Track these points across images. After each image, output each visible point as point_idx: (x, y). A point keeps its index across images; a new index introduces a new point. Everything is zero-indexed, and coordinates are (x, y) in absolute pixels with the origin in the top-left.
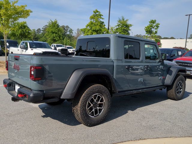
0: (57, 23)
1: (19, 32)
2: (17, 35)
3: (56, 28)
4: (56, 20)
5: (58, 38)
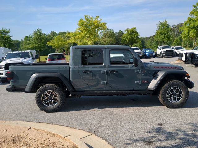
0: (167, 24)
1: (129, 38)
2: (127, 41)
3: (166, 29)
4: (165, 20)
5: (167, 39)
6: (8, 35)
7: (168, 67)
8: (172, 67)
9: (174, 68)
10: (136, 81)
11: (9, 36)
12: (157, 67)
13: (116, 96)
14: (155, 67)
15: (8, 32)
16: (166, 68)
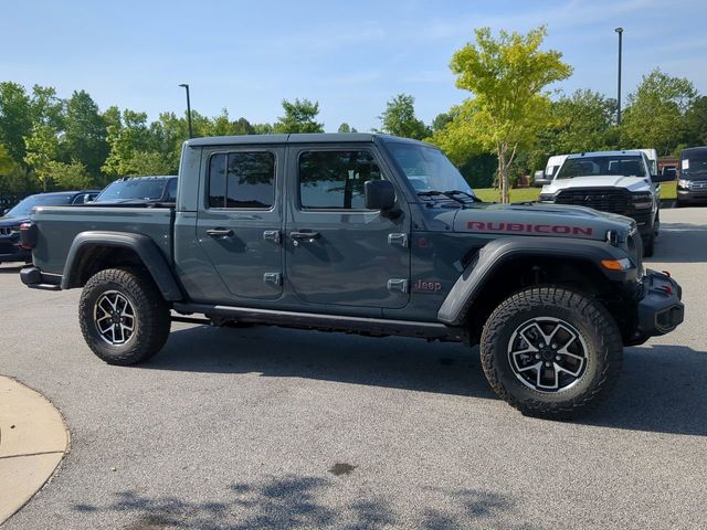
6: (313, 120)
7: (537, 228)
8: (555, 229)
9: (567, 230)
10: (390, 281)
11: (314, 124)
12: (482, 226)
13: (316, 331)
14: (470, 225)
15: (313, 112)
16: (524, 232)
